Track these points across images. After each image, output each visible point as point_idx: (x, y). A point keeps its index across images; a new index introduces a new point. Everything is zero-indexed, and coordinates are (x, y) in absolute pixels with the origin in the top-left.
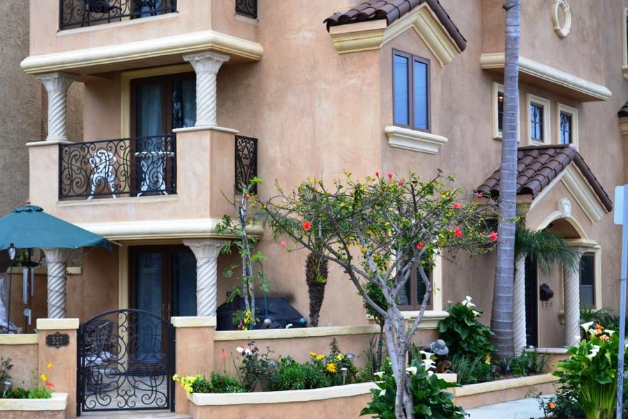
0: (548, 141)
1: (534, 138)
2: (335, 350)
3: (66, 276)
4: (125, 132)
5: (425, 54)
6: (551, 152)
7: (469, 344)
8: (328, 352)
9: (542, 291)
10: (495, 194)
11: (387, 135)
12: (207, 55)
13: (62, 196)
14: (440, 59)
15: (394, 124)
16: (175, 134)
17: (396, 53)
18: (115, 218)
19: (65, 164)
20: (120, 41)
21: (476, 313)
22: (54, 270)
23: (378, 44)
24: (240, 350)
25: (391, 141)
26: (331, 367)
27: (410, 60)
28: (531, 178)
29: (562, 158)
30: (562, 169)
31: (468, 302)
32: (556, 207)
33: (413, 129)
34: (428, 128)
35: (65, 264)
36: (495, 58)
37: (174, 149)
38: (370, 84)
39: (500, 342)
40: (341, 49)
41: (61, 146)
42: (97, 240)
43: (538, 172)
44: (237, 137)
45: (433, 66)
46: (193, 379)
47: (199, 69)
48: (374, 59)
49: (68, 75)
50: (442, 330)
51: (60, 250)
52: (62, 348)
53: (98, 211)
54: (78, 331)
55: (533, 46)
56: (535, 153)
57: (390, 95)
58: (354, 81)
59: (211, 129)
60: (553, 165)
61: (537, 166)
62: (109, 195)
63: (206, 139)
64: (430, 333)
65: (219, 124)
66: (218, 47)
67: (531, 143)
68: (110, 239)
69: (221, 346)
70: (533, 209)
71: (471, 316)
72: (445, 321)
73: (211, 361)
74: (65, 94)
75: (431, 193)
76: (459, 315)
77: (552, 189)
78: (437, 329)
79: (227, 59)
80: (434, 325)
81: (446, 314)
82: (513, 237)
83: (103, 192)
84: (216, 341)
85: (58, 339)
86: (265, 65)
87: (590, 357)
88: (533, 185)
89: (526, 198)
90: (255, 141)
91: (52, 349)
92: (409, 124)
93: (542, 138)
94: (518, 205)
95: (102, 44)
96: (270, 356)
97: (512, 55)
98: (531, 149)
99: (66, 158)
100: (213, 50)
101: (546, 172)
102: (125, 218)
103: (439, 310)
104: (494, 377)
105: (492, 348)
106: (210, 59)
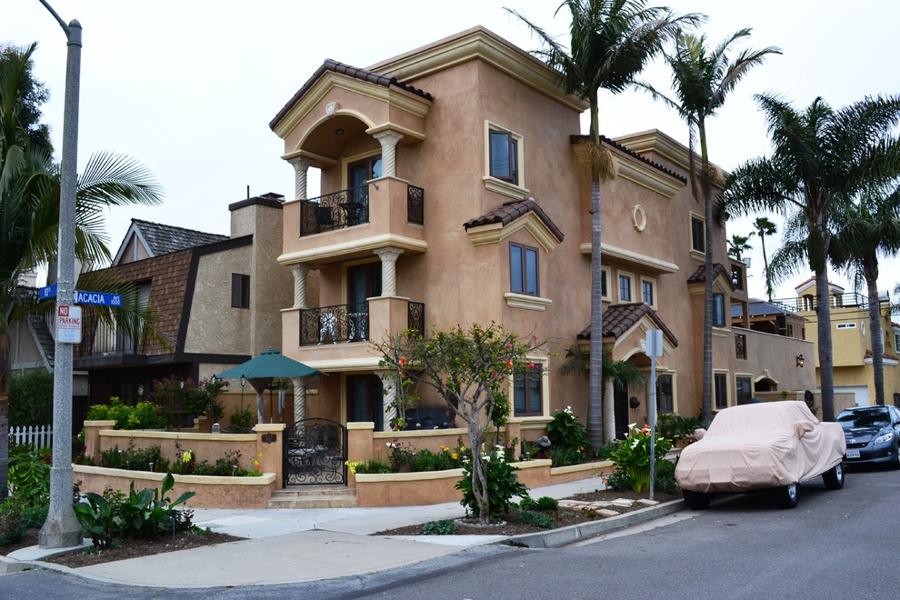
0: (634, 301)
1: (623, 299)
2: (461, 443)
3: (305, 396)
4: (344, 300)
5: (534, 245)
6: (632, 308)
7: (569, 439)
8: (456, 445)
9: (631, 402)
10: (588, 337)
11: (506, 299)
12: (388, 249)
13: (302, 343)
14: (545, 247)
15: (511, 292)
16: (368, 301)
17: (512, 244)
18: (333, 357)
19: (303, 323)
20: (335, 243)
21: (573, 417)
22: (298, 392)
23: (499, 238)
24: (389, 444)
25: (509, 303)
26: (455, 456)
27: (523, 249)
28: (615, 326)
29: (638, 312)
30: (638, 320)
31: (568, 410)
32: (636, 344)
33: (526, 294)
34: (538, 295)
35: (305, 388)
36: (587, 246)
37: (368, 312)
38: (494, 266)
39: (593, 436)
40: (475, 243)
41: (301, 311)
42: (311, 372)
43: (620, 322)
44: (409, 303)
45: (541, 252)
46: (356, 464)
47: (383, 258)
48: (496, 249)
49: (307, 265)
50: (549, 429)
51: (301, 378)
52: (272, 444)
53: (323, 353)
54: (283, 432)
55: (617, 237)
56: (621, 309)
57: (508, 272)
58: (483, 264)
59: (390, 298)
60: (632, 317)
61: (621, 317)
62: (331, 342)
63: (387, 305)
64: (541, 432)
65: (397, 294)
66: (393, 244)
67: (621, 302)
68: (322, 371)
69: (378, 442)
70: (618, 347)
71: (570, 420)
72: (551, 423)
73: (371, 452)
74: (305, 278)
75: (491, 337)
76: (561, 418)
77: (632, 333)
78: (546, 429)
79: (402, 251)
80: (544, 426)
81: (552, 418)
82: (600, 366)
83: (328, 340)
84: (374, 439)
85: (269, 438)
86: (429, 255)
87: (632, 447)
88: (616, 331)
89: (612, 339)
90: (423, 305)
91: (265, 444)
92: (523, 291)
93: (630, 299)
94: (604, 345)
95: (325, 245)
96: (411, 448)
97: (596, 244)
98: (621, 306)
99: (304, 318)
100: (391, 247)
101: (626, 322)
102: (338, 357)
103: (547, 416)
104: (584, 461)
105: (586, 442)
106: (389, 252)
